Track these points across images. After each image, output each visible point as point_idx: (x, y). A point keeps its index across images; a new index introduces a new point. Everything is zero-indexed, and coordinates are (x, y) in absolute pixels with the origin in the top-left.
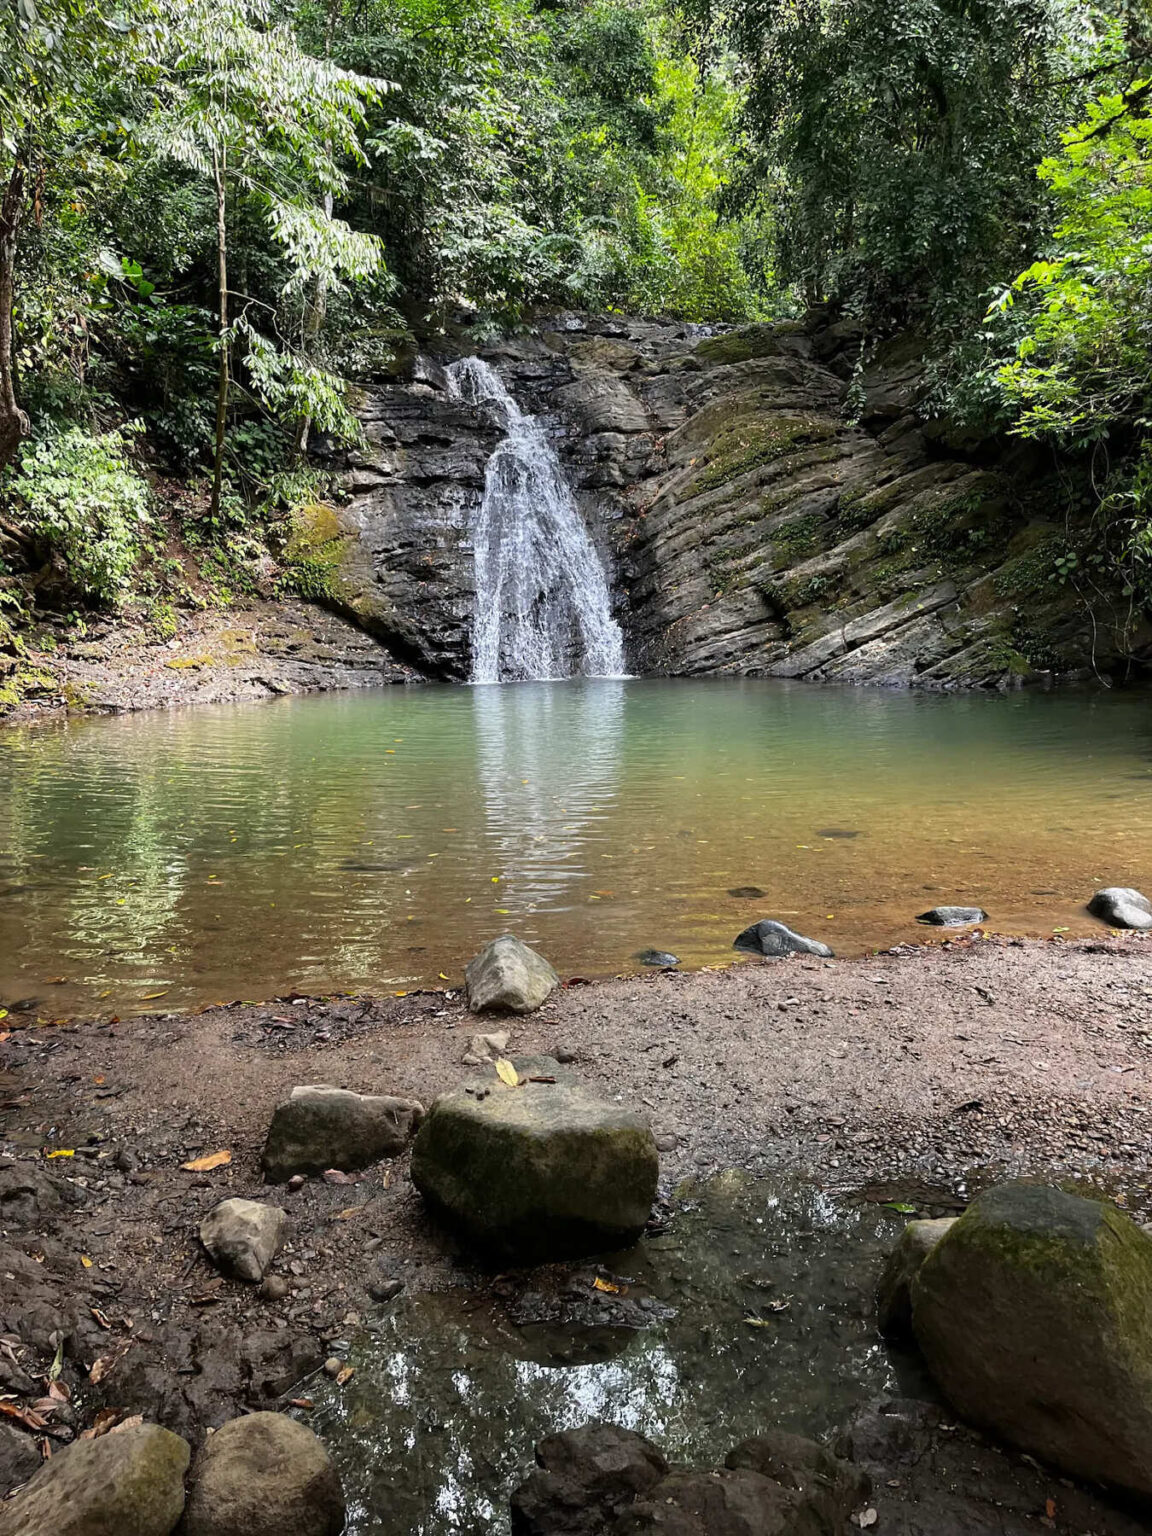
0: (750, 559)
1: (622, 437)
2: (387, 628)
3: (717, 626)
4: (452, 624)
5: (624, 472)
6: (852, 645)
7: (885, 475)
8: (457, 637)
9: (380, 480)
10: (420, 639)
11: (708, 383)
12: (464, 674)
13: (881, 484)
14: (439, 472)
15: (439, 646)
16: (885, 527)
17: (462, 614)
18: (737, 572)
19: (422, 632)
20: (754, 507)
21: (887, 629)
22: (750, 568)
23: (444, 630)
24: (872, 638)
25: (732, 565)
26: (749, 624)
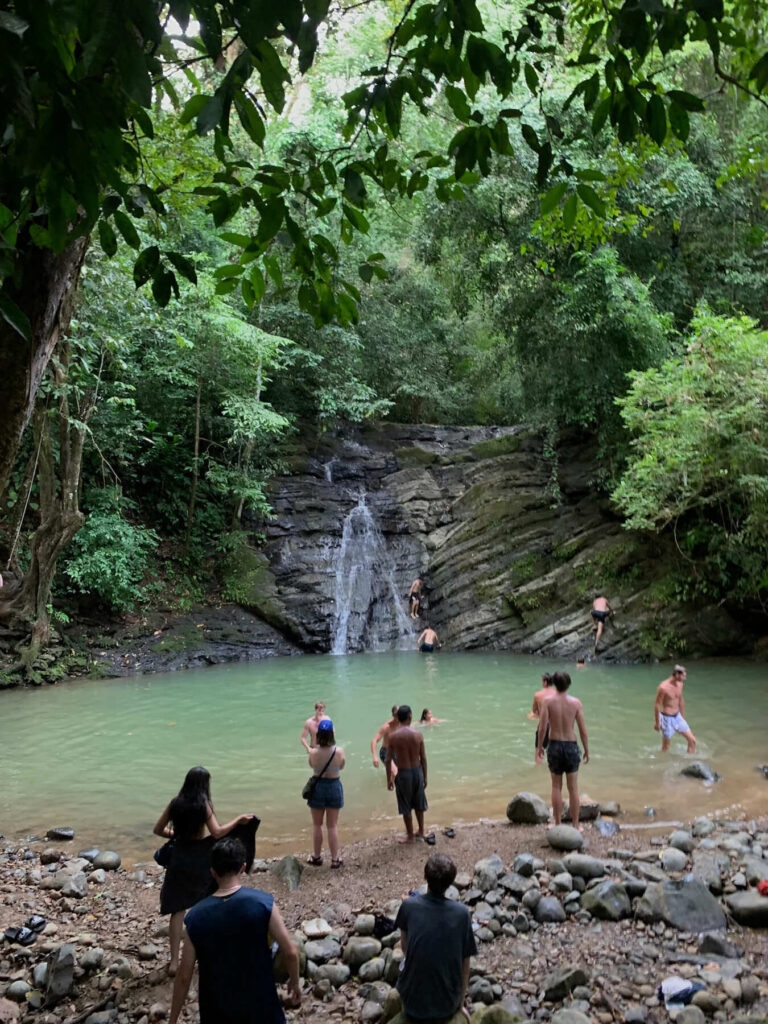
0: (498, 579)
1: (427, 504)
2: (282, 622)
3: (480, 621)
4: (321, 619)
5: (427, 524)
6: (558, 636)
7: (578, 530)
8: (323, 627)
9: (282, 533)
10: (300, 629)
11: (478, 471)
12: (326, 650)
13: (576, 535)
14: (317, 527)
15: (312, 633)
16: (578, 562)
17: (326, 613)
18: (491, 586)
19: (302, 624)
20: (501, 547)
21: (580, 626)
22: (499, 584)
23: (316, 622)
24: (570, 632)
25: (488, 582)
26: (500, 619)
